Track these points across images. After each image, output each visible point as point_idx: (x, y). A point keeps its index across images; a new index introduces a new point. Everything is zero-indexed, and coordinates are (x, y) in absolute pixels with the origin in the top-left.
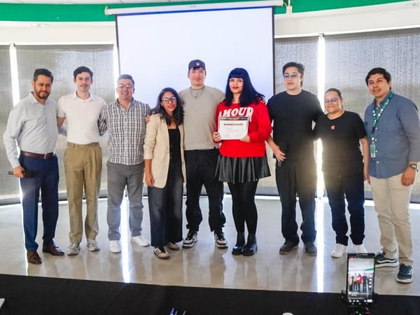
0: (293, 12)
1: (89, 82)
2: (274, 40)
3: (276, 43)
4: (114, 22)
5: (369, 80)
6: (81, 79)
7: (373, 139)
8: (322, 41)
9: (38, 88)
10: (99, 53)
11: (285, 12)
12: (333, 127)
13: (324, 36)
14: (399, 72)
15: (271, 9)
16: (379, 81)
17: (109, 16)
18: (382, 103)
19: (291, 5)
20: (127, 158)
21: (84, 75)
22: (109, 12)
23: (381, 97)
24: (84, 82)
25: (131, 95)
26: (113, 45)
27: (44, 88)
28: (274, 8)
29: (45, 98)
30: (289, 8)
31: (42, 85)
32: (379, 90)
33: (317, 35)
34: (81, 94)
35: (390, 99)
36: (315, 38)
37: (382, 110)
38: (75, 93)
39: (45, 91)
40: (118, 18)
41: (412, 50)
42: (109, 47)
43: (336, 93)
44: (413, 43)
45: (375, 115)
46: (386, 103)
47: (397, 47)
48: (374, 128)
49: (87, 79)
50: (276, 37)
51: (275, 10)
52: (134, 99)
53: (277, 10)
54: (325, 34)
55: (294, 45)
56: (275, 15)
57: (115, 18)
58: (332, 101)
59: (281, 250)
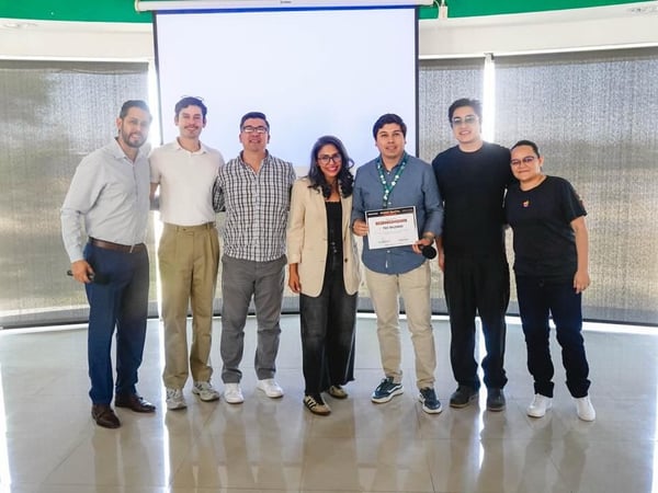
0: (449, 17)
1: (199, 123)
2: (419, 63)
3: (420, 68)
4: (151, 25)
8: (489, 66)
9: (128, 128)
10: (124, 77)
11: (436, 17)
12: (526, 204)
13: (493, 58)
14: (612, 118)
15: (413, 10)
17: (142, 12)
19: (446, 4)
20: (258, 251)
21: (192, 110)
22: (141, 6)
24: (191, 121)
25: (264, 146)
26: (147, 64)
27: (139, 128)
28: (417, 8)
30: (443, 10)
33: (482, 55)
36: (478, 62)
39: (140, 134)
40: (158, 16)
41: (632, 83)
42: (140, 68)
43: (530, 148)
44: (633, 71)
47: (608, 77)
49: (196, 117)
50: (420, 57)
51: (420, 11)
52: (270, 153)
53: (422, 12)
54: (495, 54)
56: (420, 21)
57: (151, 16)
58: (524, 161)
59: (452, 401)
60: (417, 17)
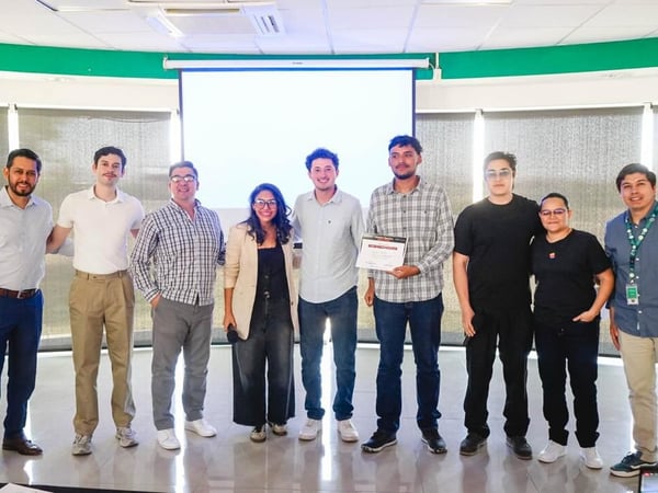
0: (442, 78)
1: (118, 172)
2: (415, 116)
3: (417, 123)
4: (177, 81)
5: (623, 182)
6: (106, 164)
7: (632, 275)
8: (479, 121)
9: (15, 178)
10: (149, 125)
11: (431, 78)
12: (552, 255)
13: (482, 113)
14: (588, 168)
15: (411, 72)
16: (640, 184)
17: (169, 70)
18: (645, 220)
19: (440, 67)
21: (111, 158)
22: (169, 64)
23: (642, 209)
24: (109, 169)
26: (170, 113)
27: (24, 178)
28: (414, 70)
29: (26, 194)
30: (437, 72)
31: (20, 172)
32: (641, 198)
33: (473, 111)
34: (102, 190)
35: (656, 213)
36: (471, 116)
37: (645, 230)
38: (92, 188)
39: (26, 183)
40: (184, 74)
41: (606, 138)
42: (162, 116)
43: (561, 200)
45: (631, 237)
46: (652, 220)
47: (584, 133)
48: (633, 259)
49: (115, 166)
50: (417, 111)
51: (417, 73)
53: (419, 74)
54: (485, 110)
55: (440, 124)
56: (417, 81)
57: (178, 73)
58: (555, 213)
59: (462, 449)
60: (414, 79)
